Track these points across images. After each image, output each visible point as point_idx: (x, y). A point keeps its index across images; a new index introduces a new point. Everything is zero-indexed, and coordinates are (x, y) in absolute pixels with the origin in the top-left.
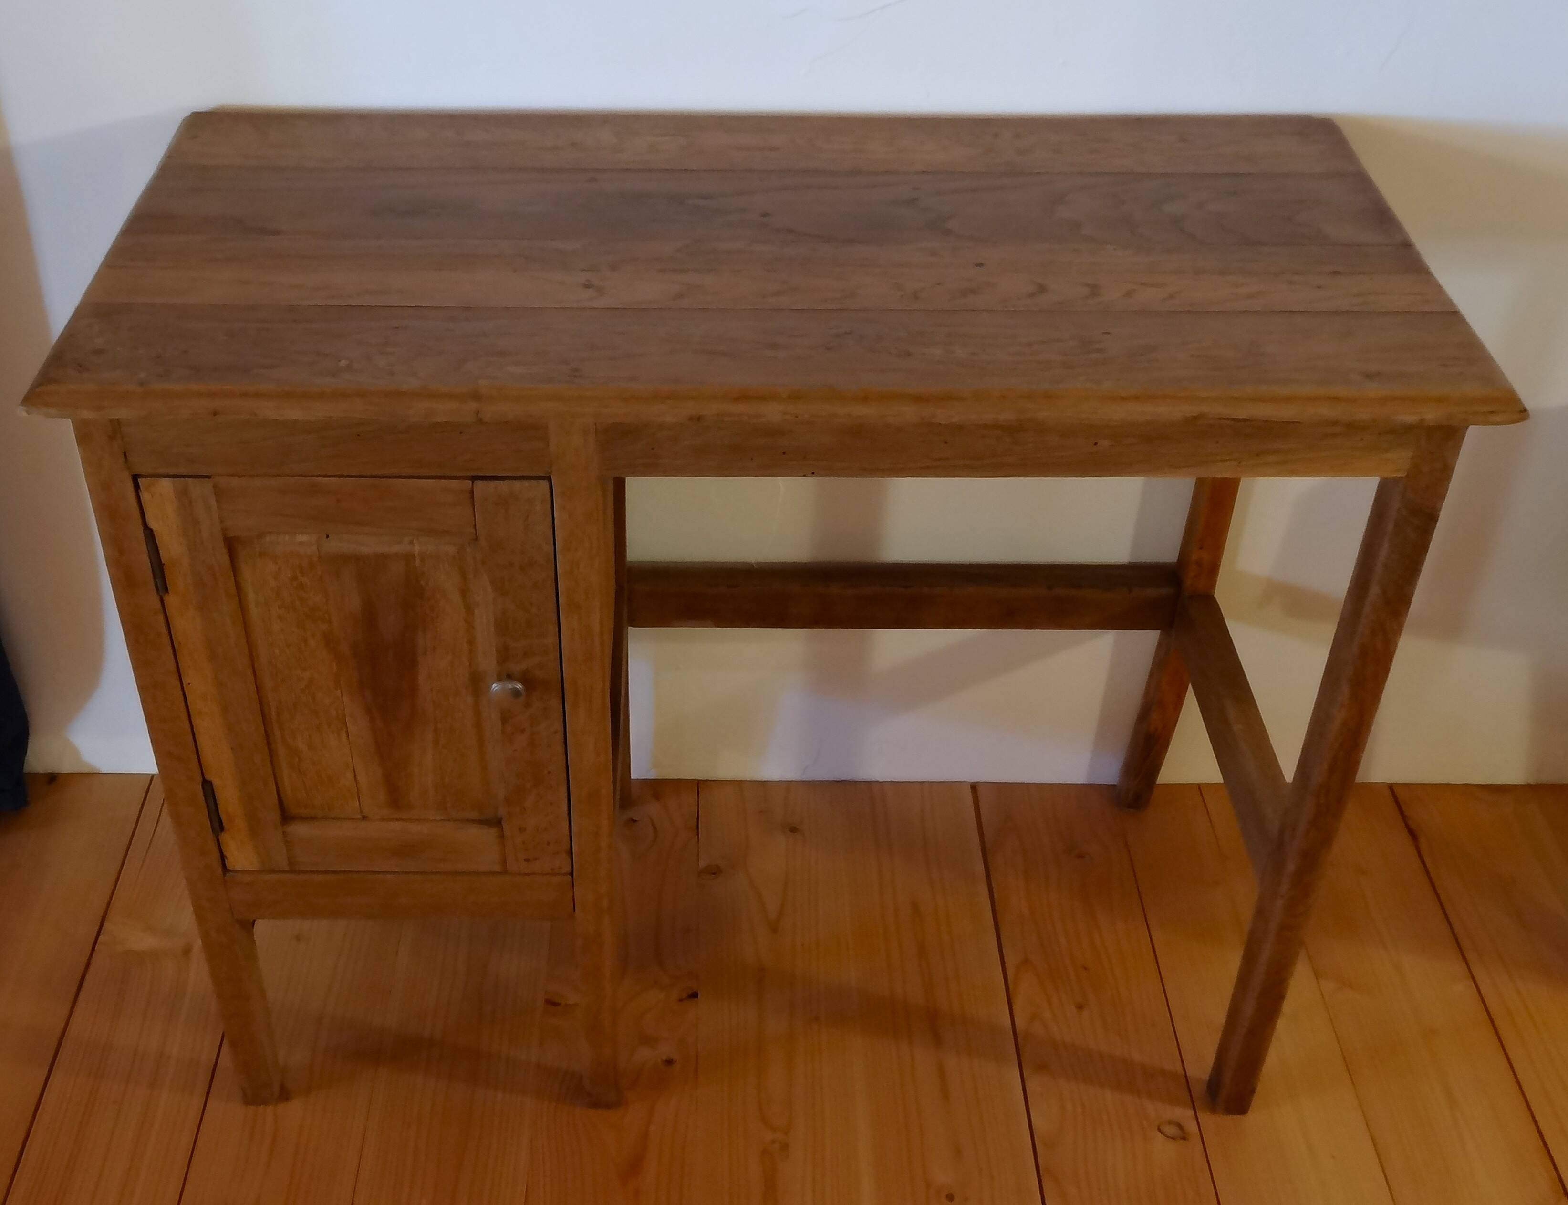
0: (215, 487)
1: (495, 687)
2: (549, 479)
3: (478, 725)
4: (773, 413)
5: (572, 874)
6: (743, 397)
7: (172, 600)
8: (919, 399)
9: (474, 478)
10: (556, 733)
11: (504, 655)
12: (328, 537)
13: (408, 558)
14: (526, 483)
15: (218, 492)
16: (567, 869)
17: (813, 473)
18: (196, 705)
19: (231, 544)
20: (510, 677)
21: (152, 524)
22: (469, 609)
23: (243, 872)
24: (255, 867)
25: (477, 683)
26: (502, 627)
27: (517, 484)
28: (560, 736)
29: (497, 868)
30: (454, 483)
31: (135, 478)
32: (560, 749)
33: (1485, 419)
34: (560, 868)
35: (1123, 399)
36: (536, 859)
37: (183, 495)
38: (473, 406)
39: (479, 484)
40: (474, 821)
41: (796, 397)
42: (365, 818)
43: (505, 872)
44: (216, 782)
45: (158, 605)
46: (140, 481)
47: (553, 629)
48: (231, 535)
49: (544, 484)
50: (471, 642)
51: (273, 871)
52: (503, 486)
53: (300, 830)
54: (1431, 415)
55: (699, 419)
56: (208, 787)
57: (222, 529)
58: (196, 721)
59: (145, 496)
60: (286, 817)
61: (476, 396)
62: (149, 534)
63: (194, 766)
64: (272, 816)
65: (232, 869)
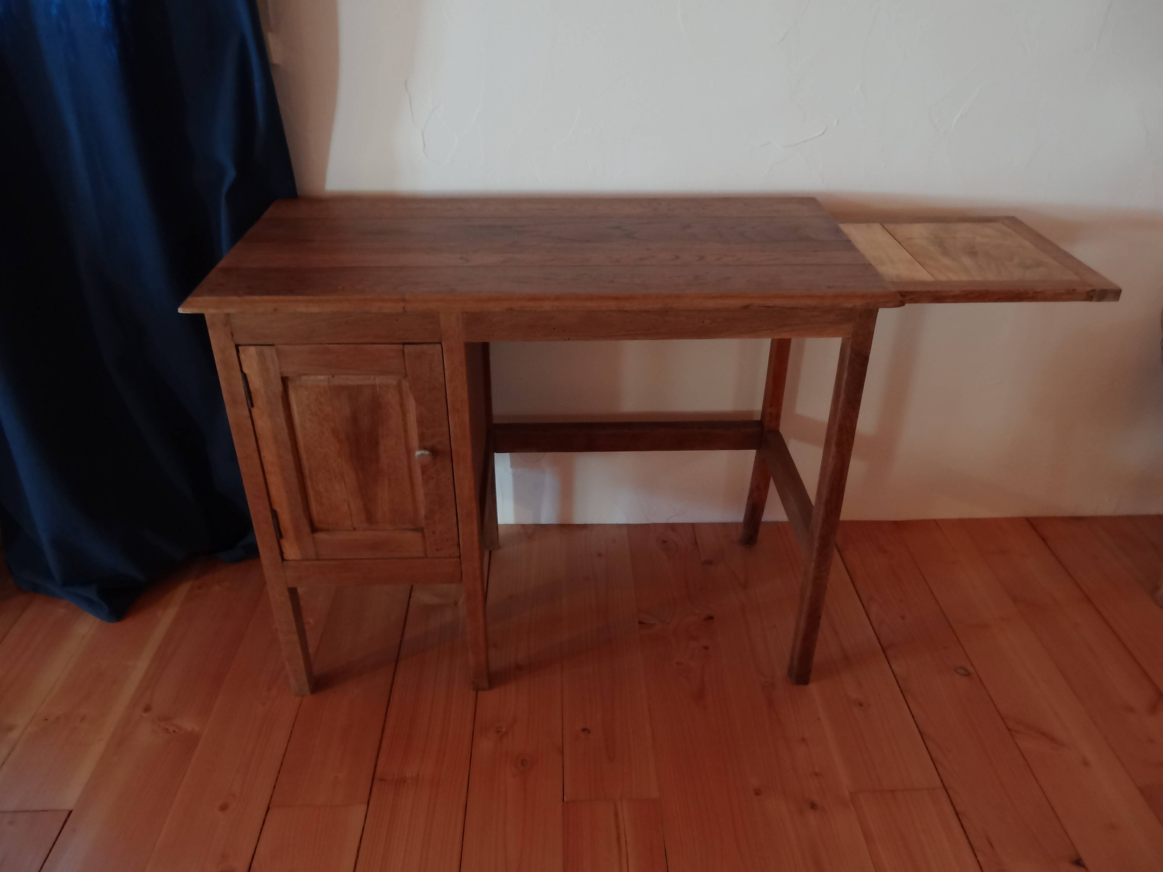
0: (277, 350)
1: (418, 453)
2: (440, 343)
3: (411, 477)
4: (547, 306)
5: (460, 557)
6: (533, 298)
7: (255, 411)
8: (617, 298)
9: (404, 344)
10: (449, 478)
11: (422, 437)
12: (333, 377)
13: (373, 387)
14: (430, 346)
15: (279, 353)
16: (457, 554)
17: (569, 339)
18: (268, 468)
19: (285, 381)
20: (425, 448)
21: (246, 371)
22: (404, 413)
23: (291, 560)
24: (298, 557)
25: (409, 452)
26: (420, 422)
27: (425, 346)
28: (451, 480)
29: (422, 555)
30: (395, 347)
31: (237, 346)
32: (451, 487)
33: (885, 305)
34: (454, 554)
35: (714, 297)
36: (441, 549)
37: (261, 355)
38: (402, 304)
39: (408, 349)
40: (410, 530)
41: (558, 298)
42: (354, 529)
43: (426, 557)
44: (279, 511)
45: (247, 413)
46: (240, 348)
47: (446, 422)
48: (285, 375)
49: (439, 346)
50: (406, 431)
51: (308, 560)
52: (419, 348)
53: (321, 536)
54: (859, 303)
55: (512, 309)
56: (275, 514)
57: (281, 373)
58: (268, 476)
59: (242, 356)
60: (314, 529)
61: (404, 300)
62: (245, 376)
63: (266, 501)
64: (306, 529)
65: (287, 559)
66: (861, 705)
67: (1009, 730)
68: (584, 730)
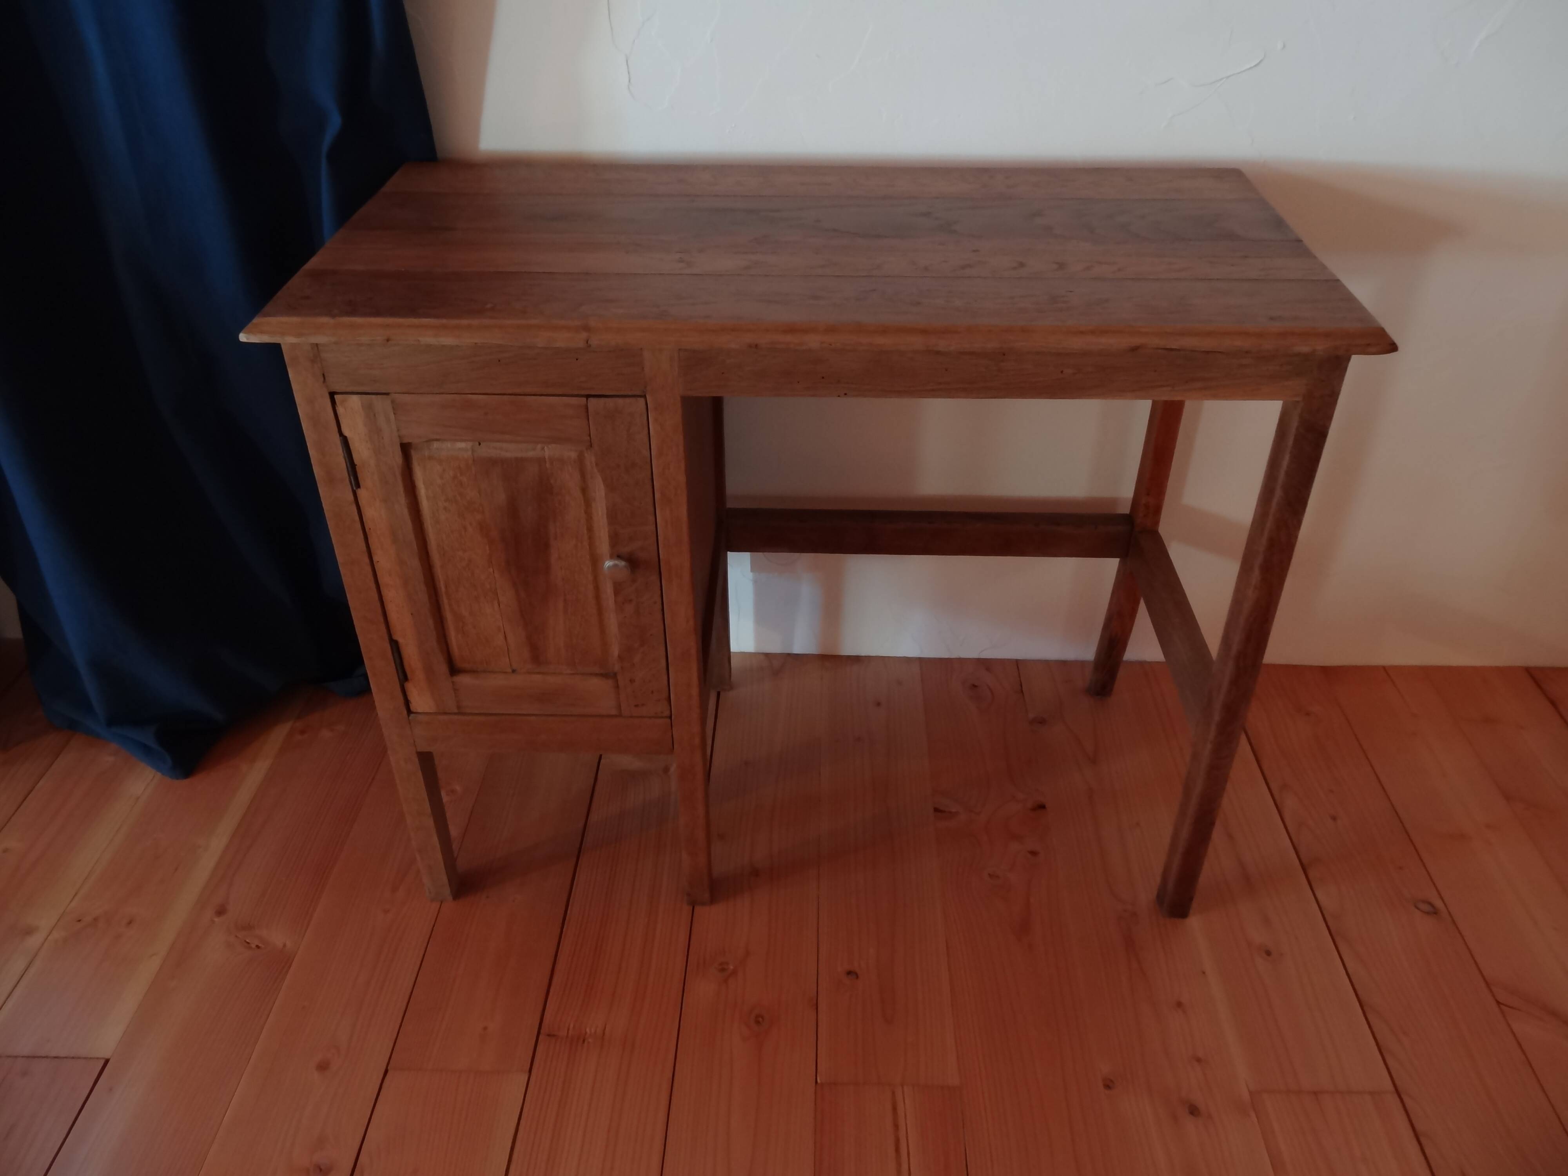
0: (393, 402)
1: (608, 564)
2: (645, 397)
3: (598, 597)
4: (813, 341)
5: (670, 717)
6: (791, 329)
7: (362, 493)
8: (924, 332)
9: (588, 396)
10: (655, 603)
11: (615, 539)
12: (480, 444)
13: (541, 461)
14: (628, 400)
15: (396, 408)
16: (667, 713)
17: (845, 394)
18: (384, 579)
19: (406, 449)
20: (619, 557)
21: (346, 432)
22: (588, 503)
23: (422, 713)
24: (433, 710)
25: (595, 562)
26: (612, 516)
27: (620, 401)
28: (659, 606)
29: (614, 712)
30: (574, 401)
31: (332, 395)
32: (659, 616)
33: (1364, 350)
34: (662, 712)
35: (1082, 333)
36: (643, 705)
37: (369, 410)
38: (584, 335)
39: (592, 402)
40: (596, 675)
41: (831, 329)
42: (514, 671)
43: (620, 715)
44: (401, 641)
45: (351, 497)
46: (336, 397)
47: (652, 518)
48: (406, 441)
49: (642, 400)
50: (590, 529)
51: (445, 713)
52: (610, 402)
53: (464, 680)
54: (1321, 347)
55: (756, 346)
56: (395, 646)
57: (400, 437)
58: (385, 592)
59: (340, 410)
60: (454, 670)
61: (586, 328)
62: (345, 441)
63: (383, 627)
64: (442, 668)
65: (415, 711)
66: (1268, 953)
67: (1498, 1003)
68: (849, 973)
